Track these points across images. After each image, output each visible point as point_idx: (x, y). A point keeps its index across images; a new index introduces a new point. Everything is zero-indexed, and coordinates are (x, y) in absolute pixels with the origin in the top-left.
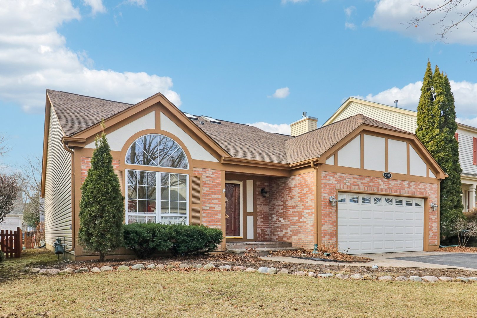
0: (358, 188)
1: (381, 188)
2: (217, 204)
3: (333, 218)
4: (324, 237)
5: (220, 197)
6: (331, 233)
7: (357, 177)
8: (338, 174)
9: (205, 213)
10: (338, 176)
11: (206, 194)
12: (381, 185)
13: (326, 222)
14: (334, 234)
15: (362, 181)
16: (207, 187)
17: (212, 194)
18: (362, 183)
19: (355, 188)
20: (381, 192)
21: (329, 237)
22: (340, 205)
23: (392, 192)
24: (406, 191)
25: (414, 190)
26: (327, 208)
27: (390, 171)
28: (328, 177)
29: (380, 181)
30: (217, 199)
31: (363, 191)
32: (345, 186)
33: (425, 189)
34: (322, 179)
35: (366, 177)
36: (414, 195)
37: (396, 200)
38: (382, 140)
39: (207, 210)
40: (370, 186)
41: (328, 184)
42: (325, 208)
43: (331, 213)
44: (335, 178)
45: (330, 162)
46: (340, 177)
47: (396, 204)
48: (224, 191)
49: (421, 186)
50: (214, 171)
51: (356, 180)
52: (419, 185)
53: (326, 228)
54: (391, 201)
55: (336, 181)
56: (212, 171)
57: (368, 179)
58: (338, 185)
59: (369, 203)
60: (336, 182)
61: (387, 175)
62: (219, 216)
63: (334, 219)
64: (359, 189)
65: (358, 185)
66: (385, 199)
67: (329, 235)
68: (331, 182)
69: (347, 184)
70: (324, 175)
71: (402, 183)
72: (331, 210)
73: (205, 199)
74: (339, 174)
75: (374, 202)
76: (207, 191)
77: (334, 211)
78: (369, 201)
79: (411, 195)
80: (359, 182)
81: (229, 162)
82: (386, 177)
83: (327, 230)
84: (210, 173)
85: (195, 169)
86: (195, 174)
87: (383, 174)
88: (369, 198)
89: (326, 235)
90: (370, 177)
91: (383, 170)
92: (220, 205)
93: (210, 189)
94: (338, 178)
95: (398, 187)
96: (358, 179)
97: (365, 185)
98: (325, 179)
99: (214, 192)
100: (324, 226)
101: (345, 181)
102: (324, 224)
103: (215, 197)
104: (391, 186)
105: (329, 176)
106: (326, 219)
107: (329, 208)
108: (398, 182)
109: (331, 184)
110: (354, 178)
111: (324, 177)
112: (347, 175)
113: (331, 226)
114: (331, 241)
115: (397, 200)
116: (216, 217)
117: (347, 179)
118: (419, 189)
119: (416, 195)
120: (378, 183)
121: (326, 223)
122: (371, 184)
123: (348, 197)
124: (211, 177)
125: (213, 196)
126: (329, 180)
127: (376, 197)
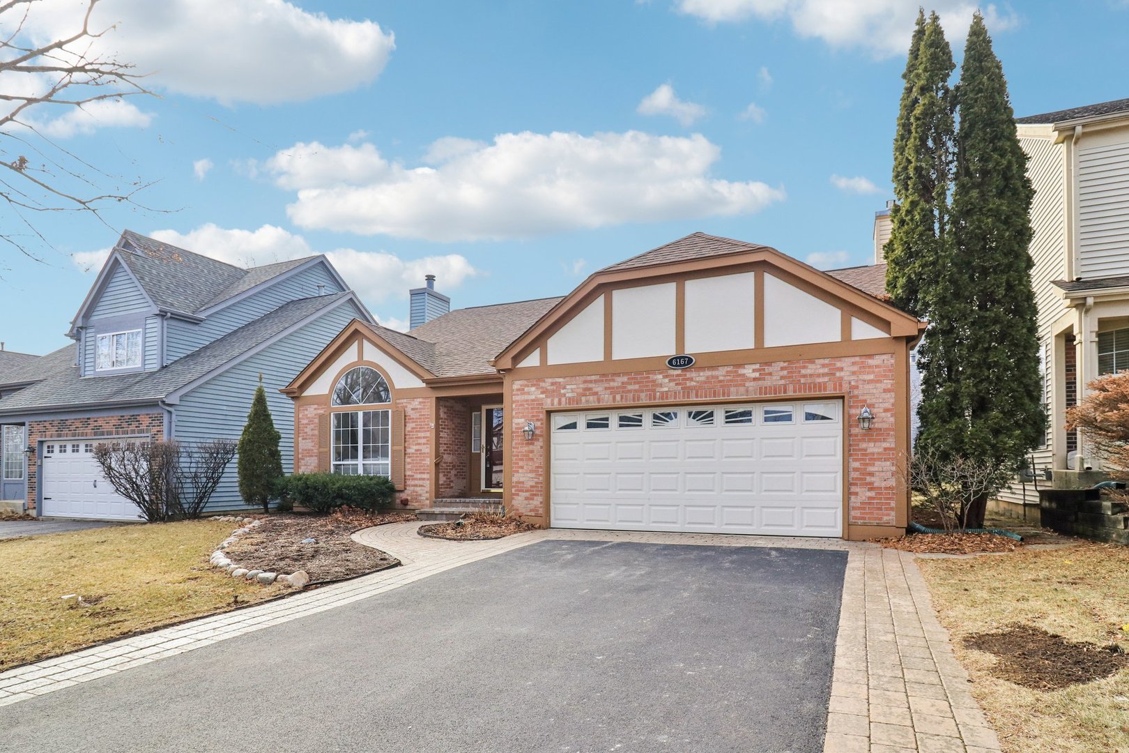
0: (596, 399)
1: (662, 393)
2: (424, 444)
3: (535, 459)
4: (518, 495)
5: (428, 434)
6: (532, 487)
7: (593, 378)
8: (547, 380)
9: (409, 457)
10: (547, 384)
11: (411, 432)
12: (661, 385)
13: (522, 467)
14: (545, 488)
15: (607, 385)
16: (412, 422)
17: (419, 432)
18: (606, 389)
19: (587, 401)
20: (662, 399)
21: (527, 494)
22: (558, 437)
23: (697, 397)
24: (751, 388)
25: (783, 382)
26: (523, 444)
27: (689, 350)
28: (526, 389)
29: (660, 376)
30: (424, 437)
31: (610, 403)
32: (563, 399)
33: (834, 374)
34: (514, 395)
35: (618, 375)
36: (782, 395)
37: (727, 412)
38: (670, 288)
39: (413, 453)
40: (630, 391)
41: (527, 401)
42: (519, 444)
43: (532, 452)
44: (542, 388)
45: (533, 360)
46: (553, 384)
47: (727, 422)
48: (433, 425)
49: (811, 369)
50: (421, 400)
51: (590, 385)
52: (804, 367)
53: (522, 480)
54: (711, 414)
55: (542, 393)
56: (419, 400)
57: (625, 379)
58: (549, 401)
59: (641, 426)
60: (543, 396)
61: (682, 361)
62: (428, 462)
63: (539, 461)
64: (599, 402)
65: (596, 393)
66: (690, 414)
67: (527, 491)
68: (533, 397)
69: (567, 395)
70: (519, 387)
71: (736, 372)
72: (531, 447)
73: (409, 438)
74: (550, 380)
75: (654, 422)
76: (413, 428)
77: (539, 447)
78: (640, 421)
79: (768, 396)
80: (598, 388)
81: (434, 384)
82: (676, 366)
83: (523, 483)
84: (416, 403)
85: (398, 401)
86: (398, 407)
87: (667, 361)
88: (641, 416)
89: (522, 491)
90: (625, 374)
91: (672, 351)
92: (428, 446)
93: (416, 425)
94: (548, 388)
95: (720, 381)
96: (596, 381)
97: (613, 391)
98: (519, 392)
99: (420, 428)
100: (516, 475)
101: (562, 391)
102: (518, 472)
103: (422, 435)
104: (693, 384)
105: (528, 386)
106: (521, 463)
107: (528, 444)
108: (721, 373)
109: (533, 400)
110: (585, 382)
111: (518, 390)
112: (568, 379)
113: (533, 475)
114: (531, 502)
115: (730, 412)
116: (424, 462)
117: (568, 387)
118: (805, 376)
119: (790, 394)
120: (654, 381)
121: (520, 471)
122: (630, 387)
123: (582, 420)
124: (417, 409)
125: (420, 435)
126: (529, 393)
127: (658, 411)
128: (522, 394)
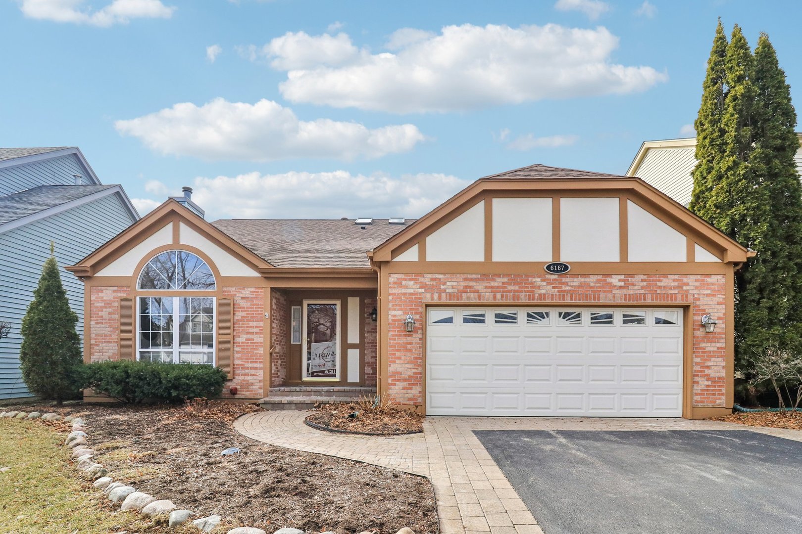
0: (477, 297)
1: (540, 294)
2: (257, 333)
3: (414, 351)
4: (395, 385)
5: (262, 324)
6: (410, 377)
7: (474, 276)
8: (426, 275)
9: (239, 346)
10: (427, 279)
11: (241, 321)
12: (539, 288)
13: (400, 358)
14: (420, 378)
15: (487, 284)
16: (242, 311)
17: (250, 321)
18: (487, 287)
19: (468, 298)
20: (541, 300)
21: (405, 384)
22: (433, 330)
23: (571, 299)
24: (617, 295)
25: (643, 291)
26: (400, 335)
27: (564, 258)
28: (404, 283)
29: (539, 280)
30: (257, 327)
31: (491, 301)
32: (443, 295)
33: (682, 288)
34: (391, 287)
35: (499, 275)
36: (642, 302)
37: (592, 314)
38: (546, 203)
39: (242, 342)
40: (510, 291)
41: (405, 294)
42: (396, 335)
43: (411, 343)
44: (421, 282)
45: (411, 255)
46: (432, 280)
47: (591, 323)
48: (268, 315)
49: (666, 282)
50: (253, 289)
51: (471, 283)
52: (660, 281)
53: (399, 370)
54: (578, 315)
55: (421, 287)
56: (250, 289)
57: (505, 280)
58: (428, 295)
59: (516, 323)
60: (423, 290)
61: (558, 268)
62: (261, 351)
63: (417, 353)
64: (480, 299)
65: (477, 291)
66: (560, 314)
67: (404, 381)
68: (412, 291)
69: (447, 291)
70: (396, 280)
71: (605, 280)
72: (409, 339)
73: (239, 327)
74: (430, 276)
75: (528, 320)
76: (242, 317)
77: (418, 339)
78: (515, 318)
79: (631, 303)
80: (479, 286)
81: (269, 274)
82: (554, 271)
83: (400, 373)
84: (247, 292)
85: (224, 289)
86: (225, 295)
87: (545, 267)
88: (516, 314)
89: (399, 381)
90: (504, 275)
91: (549, 258)
92: (262, 336)
93: (247, 314)
94: (428, 283)
95: (592, 287)
96: (477, 280)
97: (494, 290)
98: (396, 286)
99: (252, 317)
100: (392, 365)
101: (442, 287)
102: (395, 362)
103: (255, 324)
104: (568, 288)
105: (406, 280)
106: (398, 354)
107: (405, 336)
108: (592, 280)
109: (411, 294)
110: (466, 280)
111: (395, 283)
112: (448, 276)
113: (411, 366)
114: (409, 391)
115: (595, 314)
116: (255, 351)
117: (448, 283)
118: (660, 288)
119: (649, 301)
120: (533, 283)
121: (397, 361)
122: (510, 287)
123: (458, 315)
124: (248, 298)
125: (251, 324)
126: (406, 287)
127: (531, 310)
128: (399, 287)
